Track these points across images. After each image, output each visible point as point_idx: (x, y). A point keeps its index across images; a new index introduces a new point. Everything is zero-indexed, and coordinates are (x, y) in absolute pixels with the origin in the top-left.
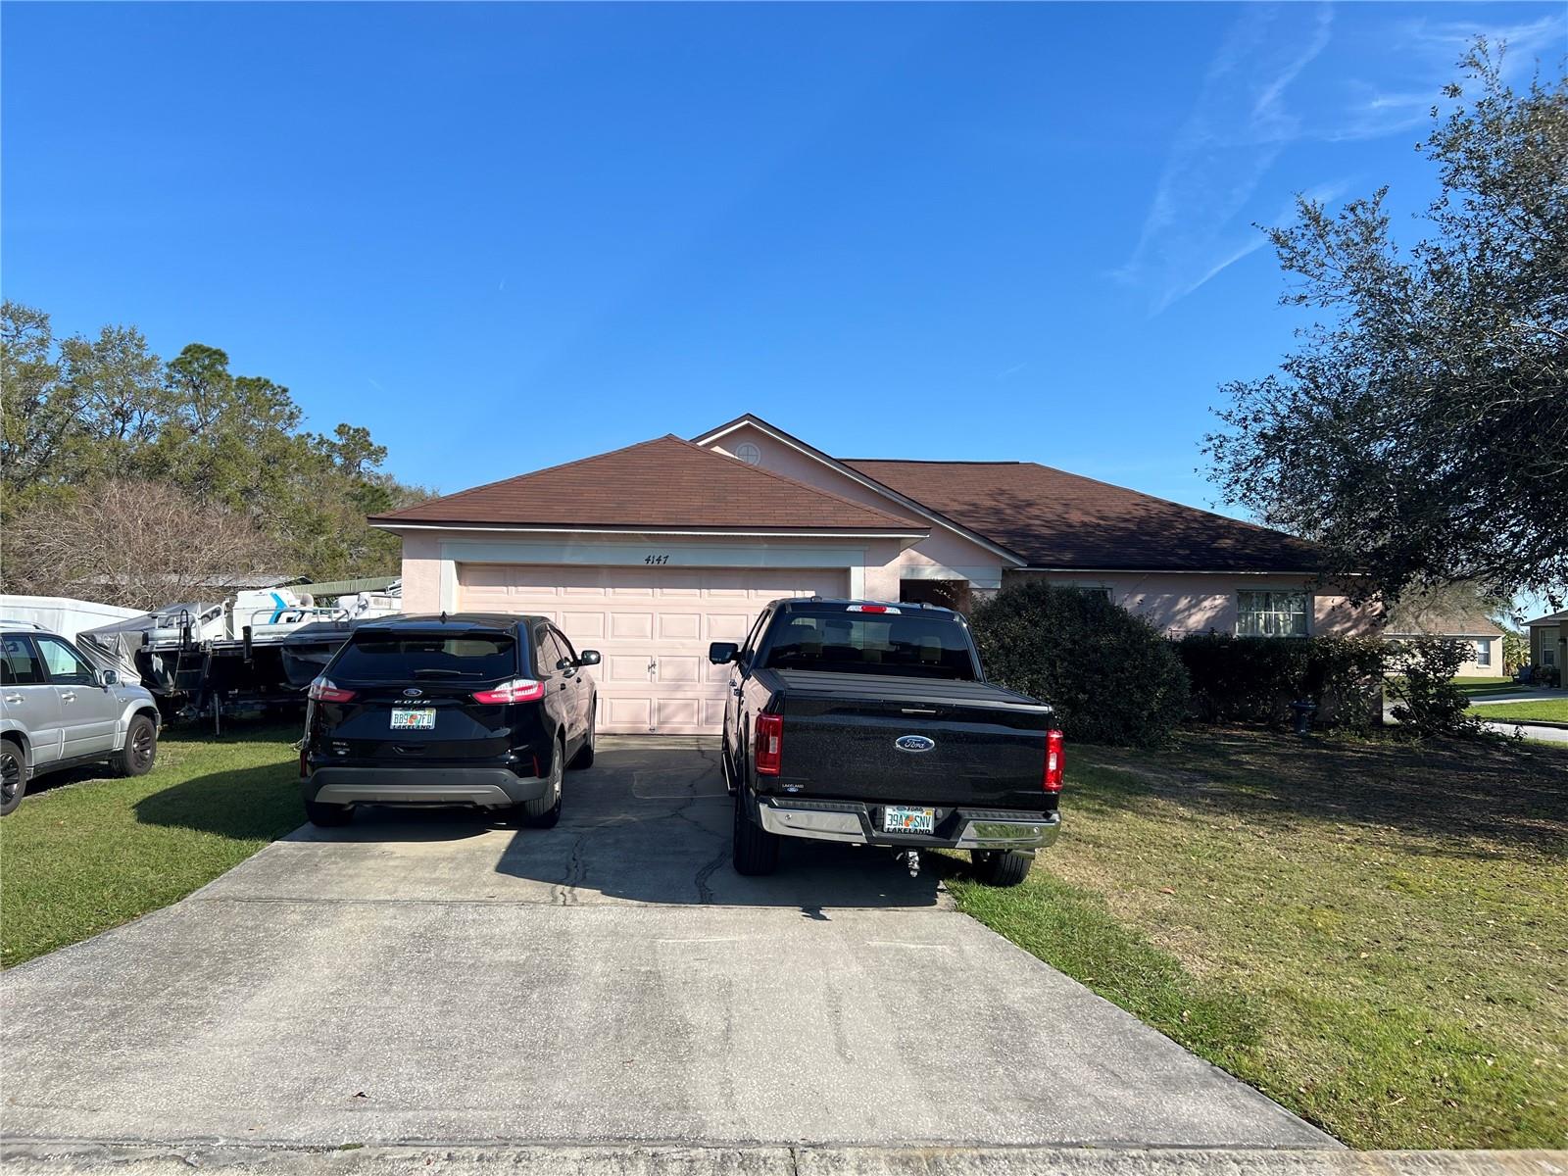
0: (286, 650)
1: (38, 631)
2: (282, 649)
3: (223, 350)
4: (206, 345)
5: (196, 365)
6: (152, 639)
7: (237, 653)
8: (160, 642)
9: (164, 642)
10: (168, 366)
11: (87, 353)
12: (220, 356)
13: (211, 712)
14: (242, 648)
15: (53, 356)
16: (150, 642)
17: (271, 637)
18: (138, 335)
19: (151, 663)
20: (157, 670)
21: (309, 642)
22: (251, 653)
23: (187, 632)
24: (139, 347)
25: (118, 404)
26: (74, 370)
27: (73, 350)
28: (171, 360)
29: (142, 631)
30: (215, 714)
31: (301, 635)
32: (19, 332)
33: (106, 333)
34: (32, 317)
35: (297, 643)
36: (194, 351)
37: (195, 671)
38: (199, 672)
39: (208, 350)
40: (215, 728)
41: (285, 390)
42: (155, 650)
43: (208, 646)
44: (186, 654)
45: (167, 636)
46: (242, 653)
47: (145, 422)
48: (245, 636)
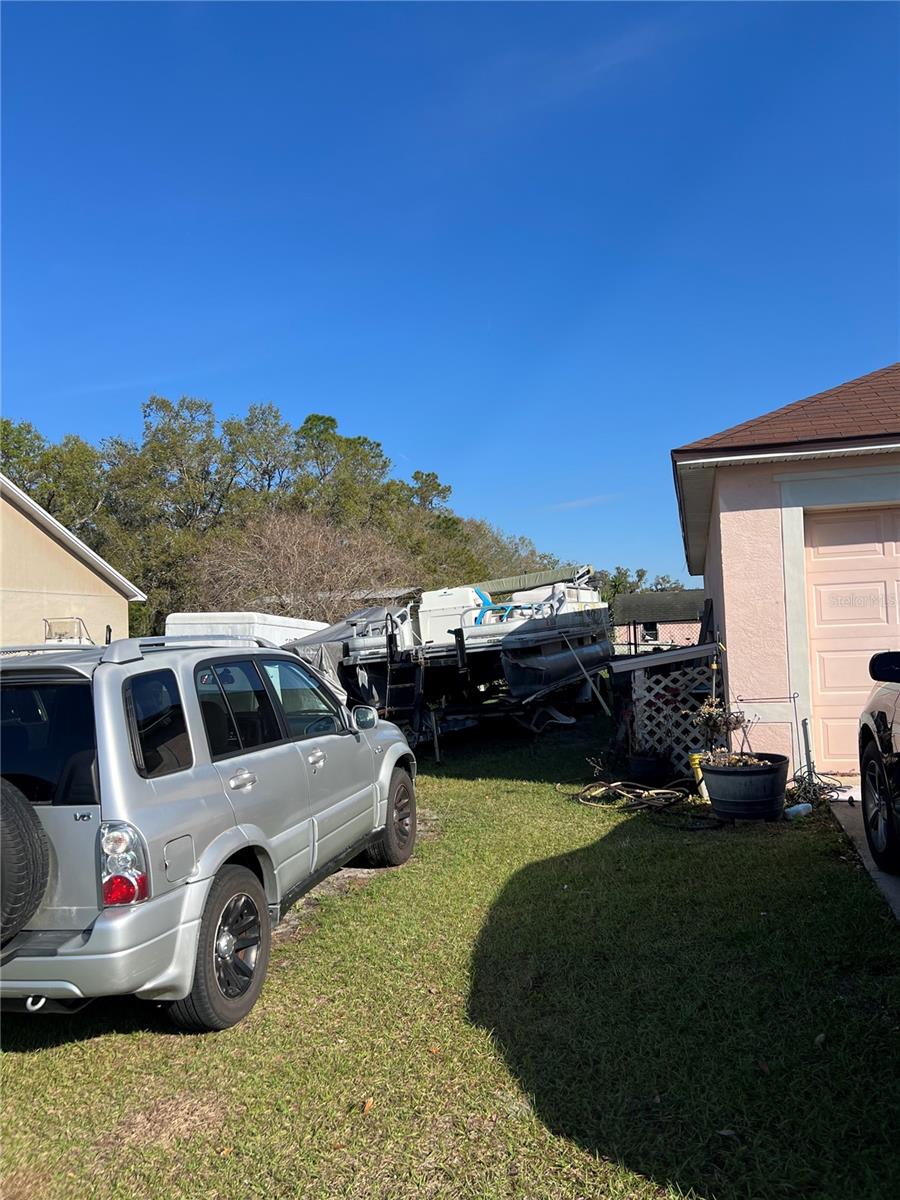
0: (506, 655)
1: (262, 650)
2: (502, 654)
3: (333, 417)
4: (320, 415)
5: (315, 431)
6: (354, 650)
7: (450, 662)
8: (362, 653)
9: (367, 652)
10: (297, 434)
11: (240, 428)
12: (330, 422)
13: (429, 735)
14: (455, 656)
15: (218, 433)
16: (351, 653)
17: (485, 640)
18: (275, 409)
19: (357, 677)
20: (363, 685)
21: (531, 645)
22: (466, 661)
23: (392, 639)
24: (276, 417)
25: (264, 465)
26: (232, 442)
27: (230, 429)
28: (297, 429)
29: (339, 640)
30: (433, 736)
31: (522, 636)
32: (193, 419)
33: (252, 410)
34: (200, 406)
35: (518, 646)
36: (313, 420)
37: (408, 685)
38: (412, 688)
39: (323, 417)
40: (434, 753)
41: (378, 445)
42: (359, 662)
43: (420, 655)
44: (396, 666)
45: (371, 645)
46: (457, 661)
47: (283, 480)
48: (457, 640)
